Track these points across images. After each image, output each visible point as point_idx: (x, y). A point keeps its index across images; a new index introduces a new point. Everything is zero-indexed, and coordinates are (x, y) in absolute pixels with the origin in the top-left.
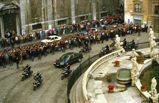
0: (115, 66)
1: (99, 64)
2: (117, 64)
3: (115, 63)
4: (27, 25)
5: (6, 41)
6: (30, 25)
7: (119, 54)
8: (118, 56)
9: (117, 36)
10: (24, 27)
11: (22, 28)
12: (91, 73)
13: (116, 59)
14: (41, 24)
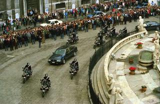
0: (138, 48)
1: (122, 46)
2: (139, 45)
3: (137, 45)
4: (50, 4)
5: (28, 19)
6: (53, 4)
7: (142, 35)
8: (141, 38)
9: (140, 17)
10: (47, 5)
11: (45, 7)
12: (113, 54)
13: (138, 41)
14: (64, 3)
